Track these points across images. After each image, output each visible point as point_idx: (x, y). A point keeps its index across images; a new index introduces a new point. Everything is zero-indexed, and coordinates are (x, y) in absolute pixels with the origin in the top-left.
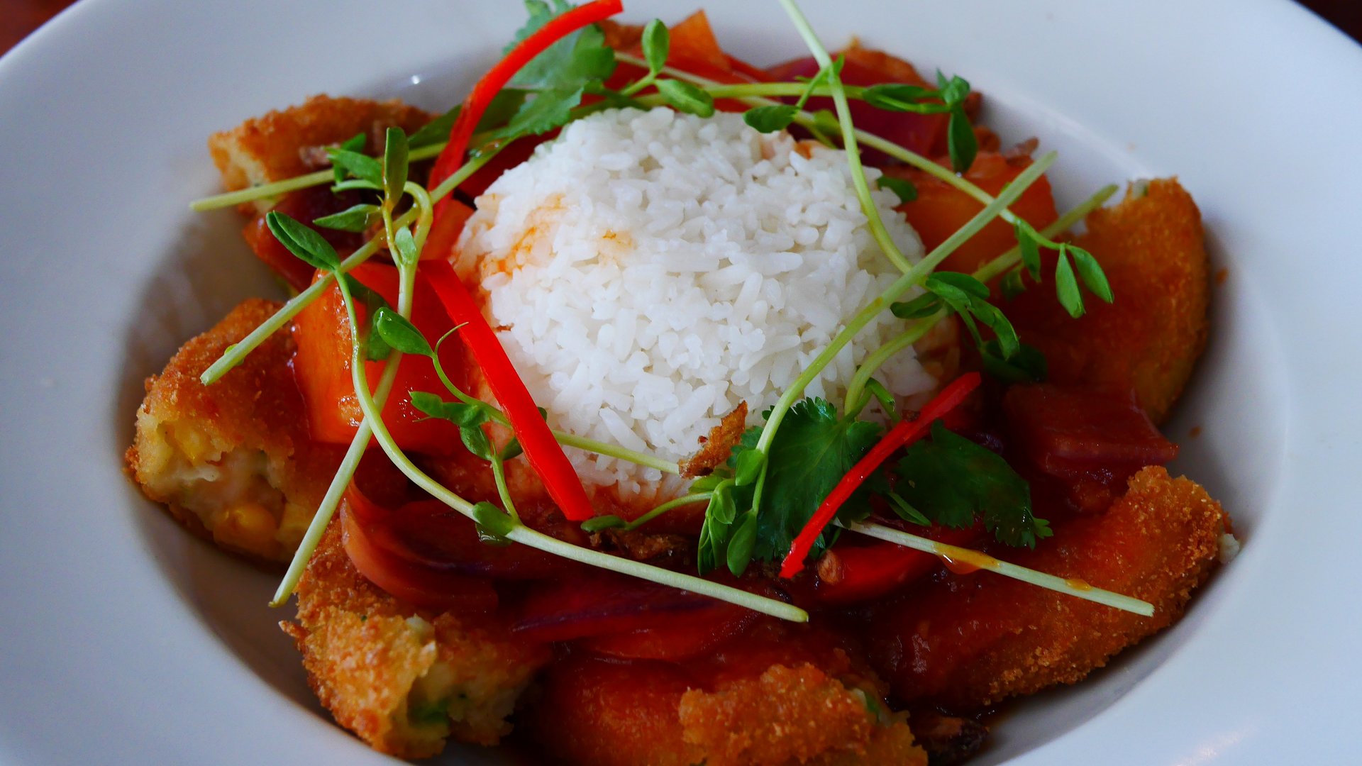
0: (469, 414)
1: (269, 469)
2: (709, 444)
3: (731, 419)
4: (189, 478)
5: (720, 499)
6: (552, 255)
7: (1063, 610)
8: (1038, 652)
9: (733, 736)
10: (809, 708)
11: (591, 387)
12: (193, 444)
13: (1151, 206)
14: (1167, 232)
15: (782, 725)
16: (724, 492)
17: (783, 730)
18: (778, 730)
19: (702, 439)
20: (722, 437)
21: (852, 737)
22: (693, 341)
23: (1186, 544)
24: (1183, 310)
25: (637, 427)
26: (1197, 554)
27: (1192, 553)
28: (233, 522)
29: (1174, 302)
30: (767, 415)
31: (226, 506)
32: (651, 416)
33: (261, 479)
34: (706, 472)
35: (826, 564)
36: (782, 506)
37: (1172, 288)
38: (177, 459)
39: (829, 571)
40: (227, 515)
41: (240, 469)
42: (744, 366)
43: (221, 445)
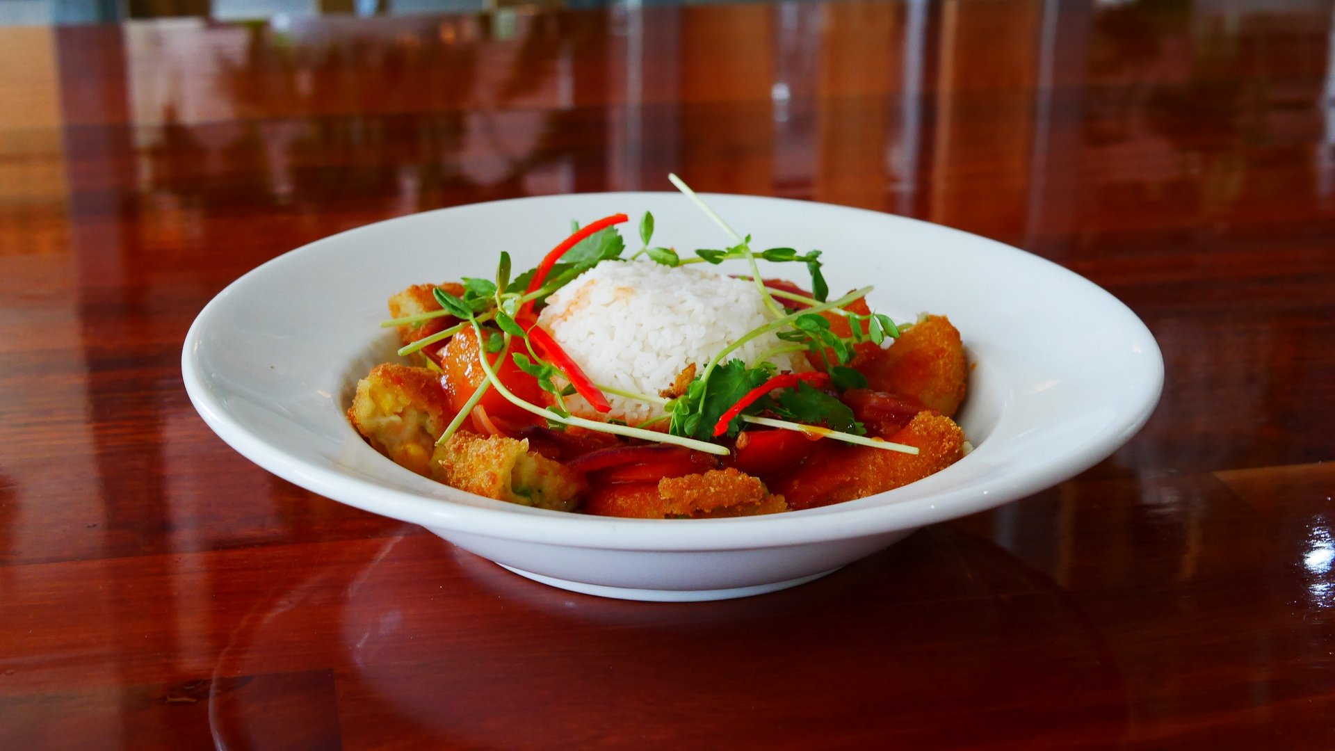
0: (544, 371)
1: (428, 422)
2: (675, 386)
3: (686, 371)
4: (383, 421)
5: (681, 405)
6: (590, 303)
7: (873, 469)
8: (860, 492)
9: (688, 492)
10: (729, 480)
11: (611, 360)
12: (387, 402)
13: (929, 324)
14: (938, 334)
15: (715, 487)
16: (683, 402)
17: (715, 489)
18: (712, 490)
19: (672, 385)
20: (682, 380)
21: (753, 496)
22: (666, 333)
23: (941, 442)
24: (948, 368)
25: (636, 382)
26: (947, 446)
27: (945, 446)
28: (406, 452)
29: (941, 362)
30: (705, 365)
31: (402, 443)
32: (643, 375)
33: (422, 429)
34: (673, 397)
35: (740, 438)
36: (714, 411)
37: (940, 356)
38: (377, 411)
39: (741, 441)
40: (402, 448)
41: (412, 420)
42: (695, 346)
43: (404, 400)
